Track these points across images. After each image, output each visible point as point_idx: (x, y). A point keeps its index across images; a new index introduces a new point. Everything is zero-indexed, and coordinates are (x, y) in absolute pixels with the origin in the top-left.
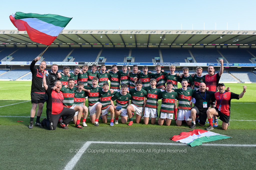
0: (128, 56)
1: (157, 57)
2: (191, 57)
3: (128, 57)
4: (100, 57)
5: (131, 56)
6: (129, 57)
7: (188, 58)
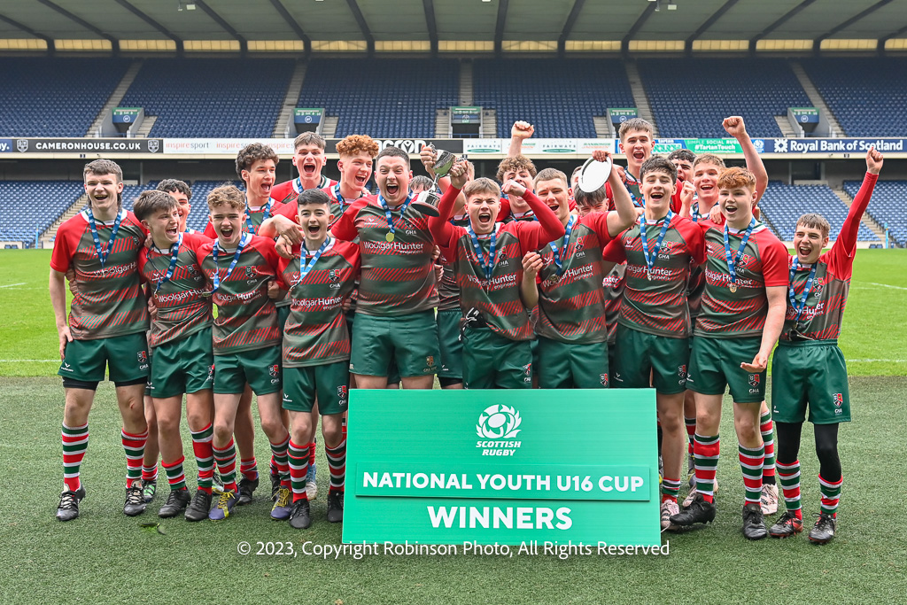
0: (457, 105)
1: (618, 107)
2: (811, 105)
3: (459, 110)
4: (301, 112)
5: (475, 105)
6: (466, 111)
7: (795, 112)
